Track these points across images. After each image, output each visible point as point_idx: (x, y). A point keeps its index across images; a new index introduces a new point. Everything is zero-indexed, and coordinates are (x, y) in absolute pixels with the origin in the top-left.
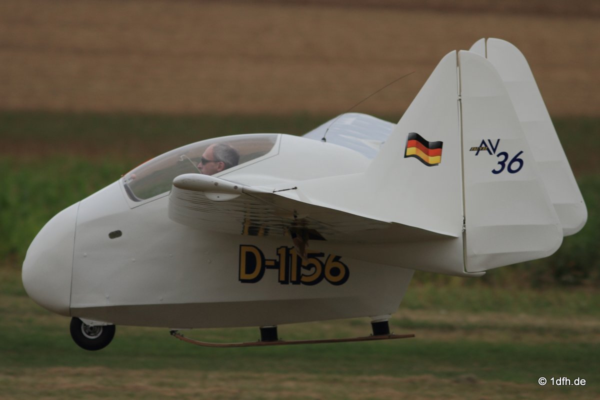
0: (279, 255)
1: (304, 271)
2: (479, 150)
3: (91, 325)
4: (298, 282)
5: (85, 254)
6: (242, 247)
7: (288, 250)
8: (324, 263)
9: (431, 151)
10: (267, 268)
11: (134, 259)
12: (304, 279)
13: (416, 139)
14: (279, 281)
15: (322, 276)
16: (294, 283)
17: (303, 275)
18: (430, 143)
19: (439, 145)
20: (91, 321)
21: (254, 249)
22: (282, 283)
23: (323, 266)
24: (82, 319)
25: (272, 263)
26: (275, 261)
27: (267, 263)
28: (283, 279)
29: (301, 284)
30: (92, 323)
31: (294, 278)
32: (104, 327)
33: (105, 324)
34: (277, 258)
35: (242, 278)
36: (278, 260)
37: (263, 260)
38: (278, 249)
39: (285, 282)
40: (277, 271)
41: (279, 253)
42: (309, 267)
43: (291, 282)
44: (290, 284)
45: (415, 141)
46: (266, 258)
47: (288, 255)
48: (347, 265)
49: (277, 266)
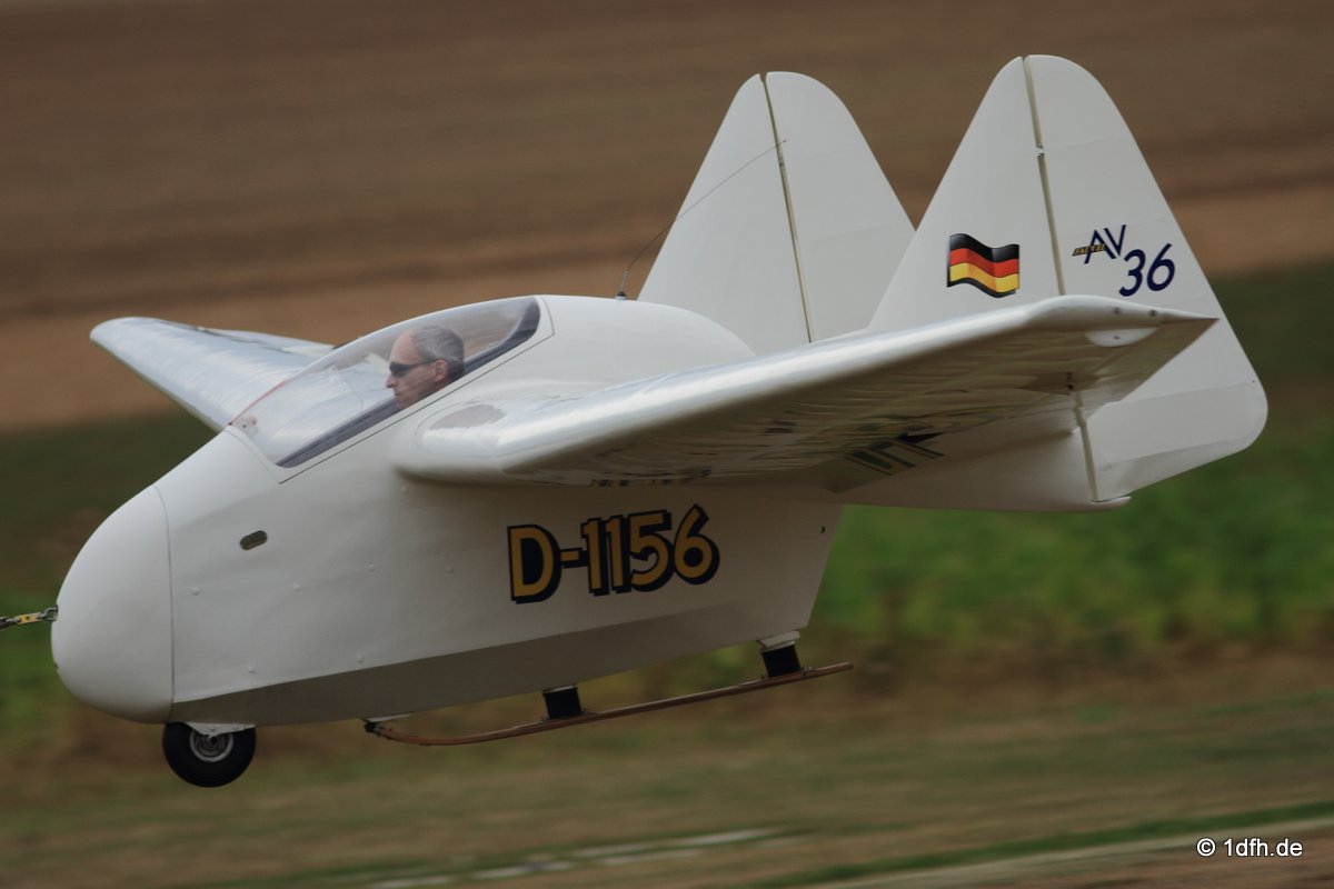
0: (585, 536)
1: (635, 564)
2: (1089, 251)
3: (212, 734)
4: (626, 587)
5: (196, 589)
6: (513, 531)
7: (602, 524)
8: (672, 541)
9: (998, 266)
10: (566, 567)
11: (296, 586)
12: (637, 580)
13: (967, 246)
14: (591, 591)
15: (671, 569)
16: (620, 590)
17: (635, 572)
18: (994, 252)
19: (1013, 252)
20: (211, 726)
21: (536, 531)
22: (597, 592)
23: (671, 549)
24: (192, 725)
25: (574, 556)
26: (580, 549)
27: (565, 557)
28: (597, 584)
29: (634, 591)
30: (213, 730)
31: (619, 581)
32: (236, 734)
33: (241, 727)
34: (582, 544)
35: (516, 595)
36: (585, 549)
37: (557, 551)
38: (583, 525)
39: (601, 591)
40: (584, 570)
41: (586, 532)
42: (643, 556)
43: (614, 588)
44: (613, 593)
45: (964, 250)
46: (562, 546)
47: (604, 535)
48: (715, 541)
49: (583, 559)
